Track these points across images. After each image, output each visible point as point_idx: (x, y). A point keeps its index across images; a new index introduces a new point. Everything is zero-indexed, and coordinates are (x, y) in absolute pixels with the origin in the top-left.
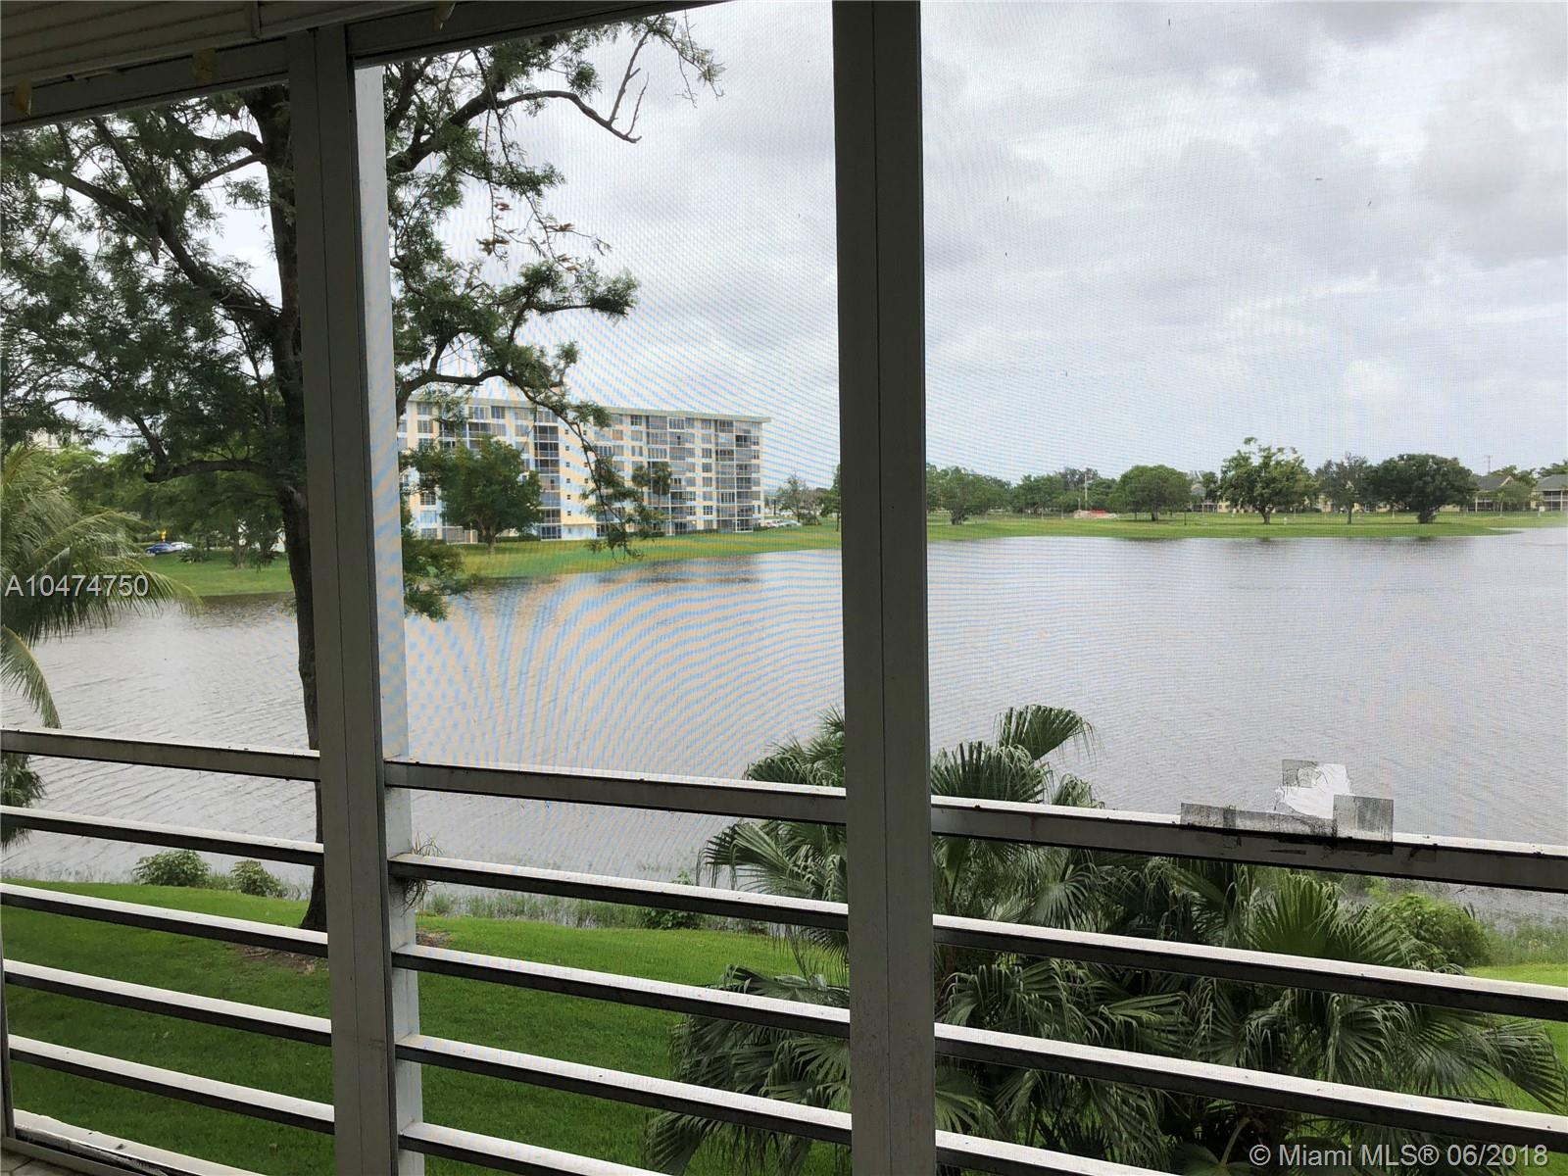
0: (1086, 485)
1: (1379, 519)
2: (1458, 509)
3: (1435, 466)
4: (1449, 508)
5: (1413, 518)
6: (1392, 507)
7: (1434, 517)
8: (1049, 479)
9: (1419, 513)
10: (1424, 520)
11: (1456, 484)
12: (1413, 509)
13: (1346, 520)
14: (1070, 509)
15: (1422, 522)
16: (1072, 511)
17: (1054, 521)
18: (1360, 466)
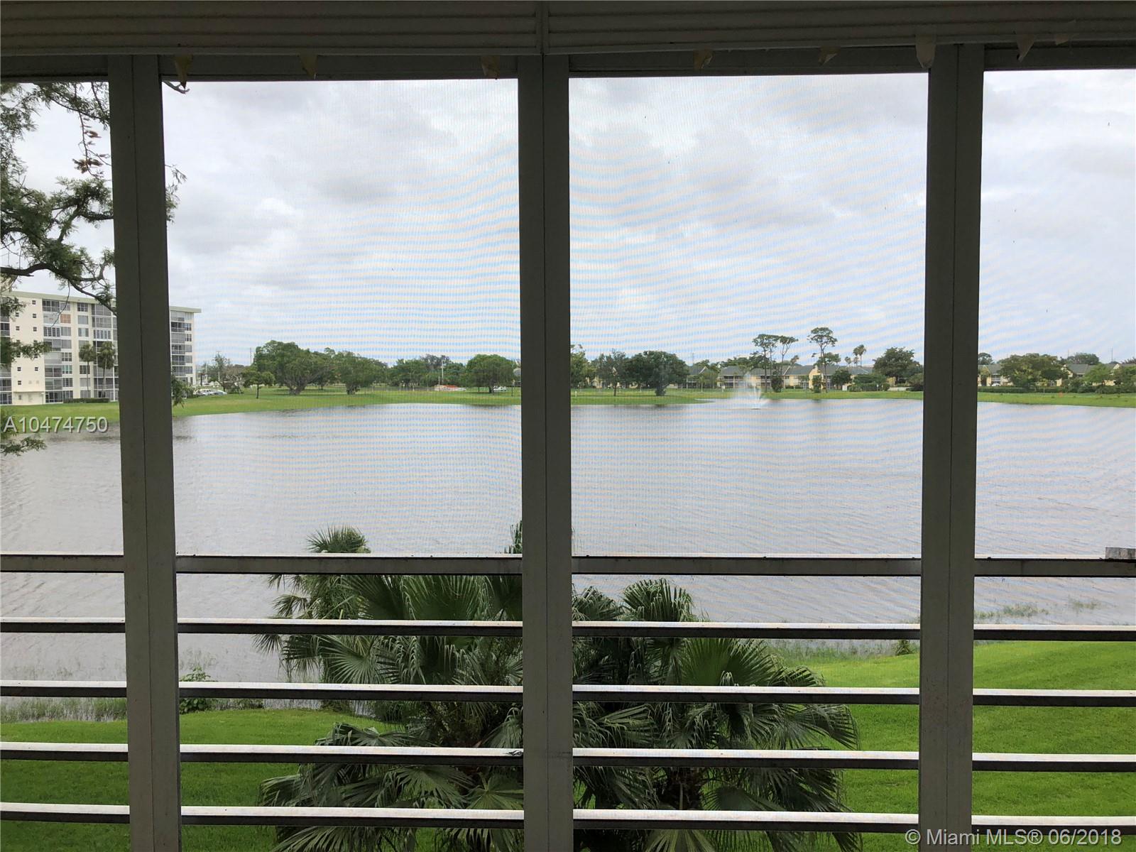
0: (442, 367)
1: (632, 393)
2: (676, 387)
3: (665, 359)
4: (671, 386)
5: (652, 392)
6: (639, 385)
7: (665, 392)
8: (416, 362)
9: (656, 389)
10: (659, 393)
11: (678, 370)
12: (652, 387)
13: (613, 393)
14: (433, 383)
15: (658, 395)
16: (433, 386)
17: (423, 392)
18: (621, 358)
